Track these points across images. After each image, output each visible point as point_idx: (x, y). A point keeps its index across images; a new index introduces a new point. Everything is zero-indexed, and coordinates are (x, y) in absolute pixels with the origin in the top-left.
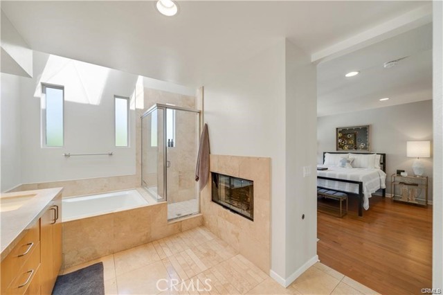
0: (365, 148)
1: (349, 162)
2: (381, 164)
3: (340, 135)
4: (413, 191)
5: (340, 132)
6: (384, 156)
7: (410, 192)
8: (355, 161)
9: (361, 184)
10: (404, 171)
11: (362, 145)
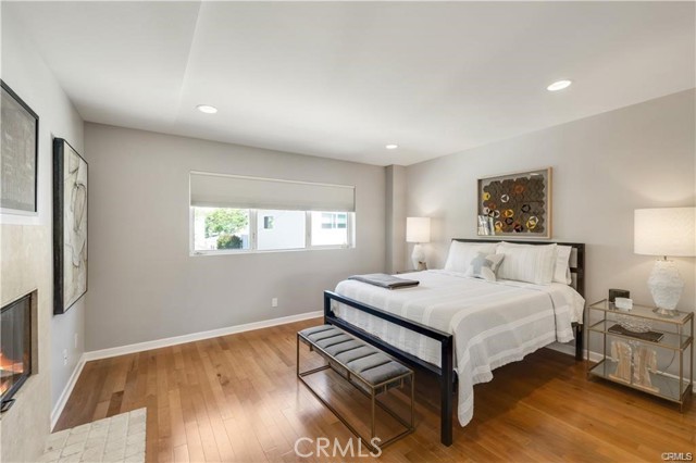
0: (539, 229)
1: (488, 264)
2: (572, 270)
3: (486, 196)
4: (645, 355)
5: (486, 189)
6: (580, 249)
7: (638, 359)
8: (506, 264)
9: (448, 343)
10: (626, 295)
11: (532, 222)
